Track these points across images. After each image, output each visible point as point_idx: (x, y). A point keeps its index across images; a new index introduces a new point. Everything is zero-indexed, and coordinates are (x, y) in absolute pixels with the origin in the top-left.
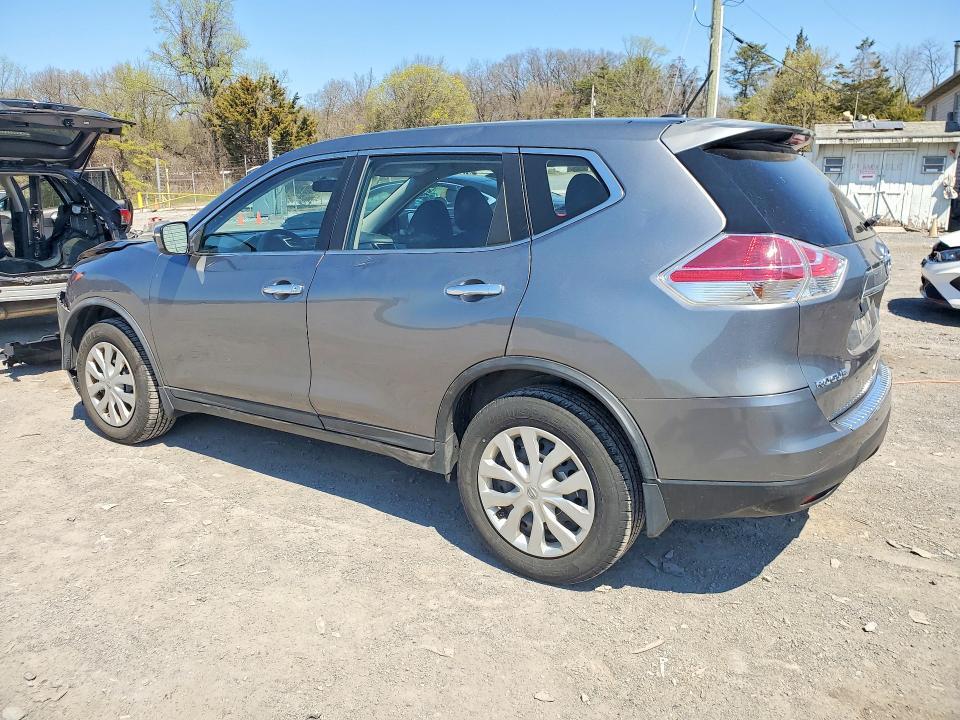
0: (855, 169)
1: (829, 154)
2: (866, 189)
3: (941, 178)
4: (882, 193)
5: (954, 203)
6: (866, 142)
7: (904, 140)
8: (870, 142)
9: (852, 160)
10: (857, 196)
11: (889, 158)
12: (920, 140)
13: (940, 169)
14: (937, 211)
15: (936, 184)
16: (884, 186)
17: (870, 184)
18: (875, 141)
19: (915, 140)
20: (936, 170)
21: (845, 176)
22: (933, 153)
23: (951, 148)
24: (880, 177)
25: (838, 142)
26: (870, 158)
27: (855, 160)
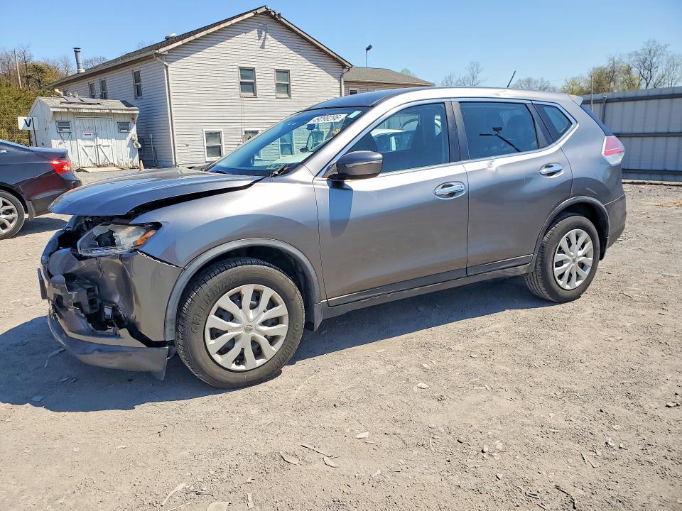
0: (79, 129)
1: (59, 118)
2: (89, 143)
3: (130, 136)
4: (100, 145)
5: (139, 150)
6: (85, 111)
7: (107, 111)
8: (87, 111)
9: (76, 123)
10: (84, 148)
11: (98, 122)
12: (116, 111)
13: (128, 129)
14: (132, 156)
15: (128, 139)
16: (100, 141)
17: (90, 139)
18: (90, 111)
19: (113, 111)
20: (126, 131)
21: (73, 134)
22: (122, 120)
23: (131, 116)
24: (96, 135)
25: (66, 110)
26: (87, 122)
27: (77, 123)
